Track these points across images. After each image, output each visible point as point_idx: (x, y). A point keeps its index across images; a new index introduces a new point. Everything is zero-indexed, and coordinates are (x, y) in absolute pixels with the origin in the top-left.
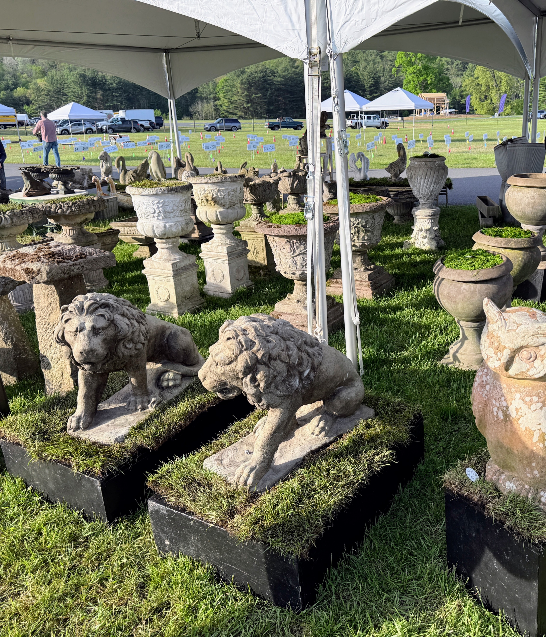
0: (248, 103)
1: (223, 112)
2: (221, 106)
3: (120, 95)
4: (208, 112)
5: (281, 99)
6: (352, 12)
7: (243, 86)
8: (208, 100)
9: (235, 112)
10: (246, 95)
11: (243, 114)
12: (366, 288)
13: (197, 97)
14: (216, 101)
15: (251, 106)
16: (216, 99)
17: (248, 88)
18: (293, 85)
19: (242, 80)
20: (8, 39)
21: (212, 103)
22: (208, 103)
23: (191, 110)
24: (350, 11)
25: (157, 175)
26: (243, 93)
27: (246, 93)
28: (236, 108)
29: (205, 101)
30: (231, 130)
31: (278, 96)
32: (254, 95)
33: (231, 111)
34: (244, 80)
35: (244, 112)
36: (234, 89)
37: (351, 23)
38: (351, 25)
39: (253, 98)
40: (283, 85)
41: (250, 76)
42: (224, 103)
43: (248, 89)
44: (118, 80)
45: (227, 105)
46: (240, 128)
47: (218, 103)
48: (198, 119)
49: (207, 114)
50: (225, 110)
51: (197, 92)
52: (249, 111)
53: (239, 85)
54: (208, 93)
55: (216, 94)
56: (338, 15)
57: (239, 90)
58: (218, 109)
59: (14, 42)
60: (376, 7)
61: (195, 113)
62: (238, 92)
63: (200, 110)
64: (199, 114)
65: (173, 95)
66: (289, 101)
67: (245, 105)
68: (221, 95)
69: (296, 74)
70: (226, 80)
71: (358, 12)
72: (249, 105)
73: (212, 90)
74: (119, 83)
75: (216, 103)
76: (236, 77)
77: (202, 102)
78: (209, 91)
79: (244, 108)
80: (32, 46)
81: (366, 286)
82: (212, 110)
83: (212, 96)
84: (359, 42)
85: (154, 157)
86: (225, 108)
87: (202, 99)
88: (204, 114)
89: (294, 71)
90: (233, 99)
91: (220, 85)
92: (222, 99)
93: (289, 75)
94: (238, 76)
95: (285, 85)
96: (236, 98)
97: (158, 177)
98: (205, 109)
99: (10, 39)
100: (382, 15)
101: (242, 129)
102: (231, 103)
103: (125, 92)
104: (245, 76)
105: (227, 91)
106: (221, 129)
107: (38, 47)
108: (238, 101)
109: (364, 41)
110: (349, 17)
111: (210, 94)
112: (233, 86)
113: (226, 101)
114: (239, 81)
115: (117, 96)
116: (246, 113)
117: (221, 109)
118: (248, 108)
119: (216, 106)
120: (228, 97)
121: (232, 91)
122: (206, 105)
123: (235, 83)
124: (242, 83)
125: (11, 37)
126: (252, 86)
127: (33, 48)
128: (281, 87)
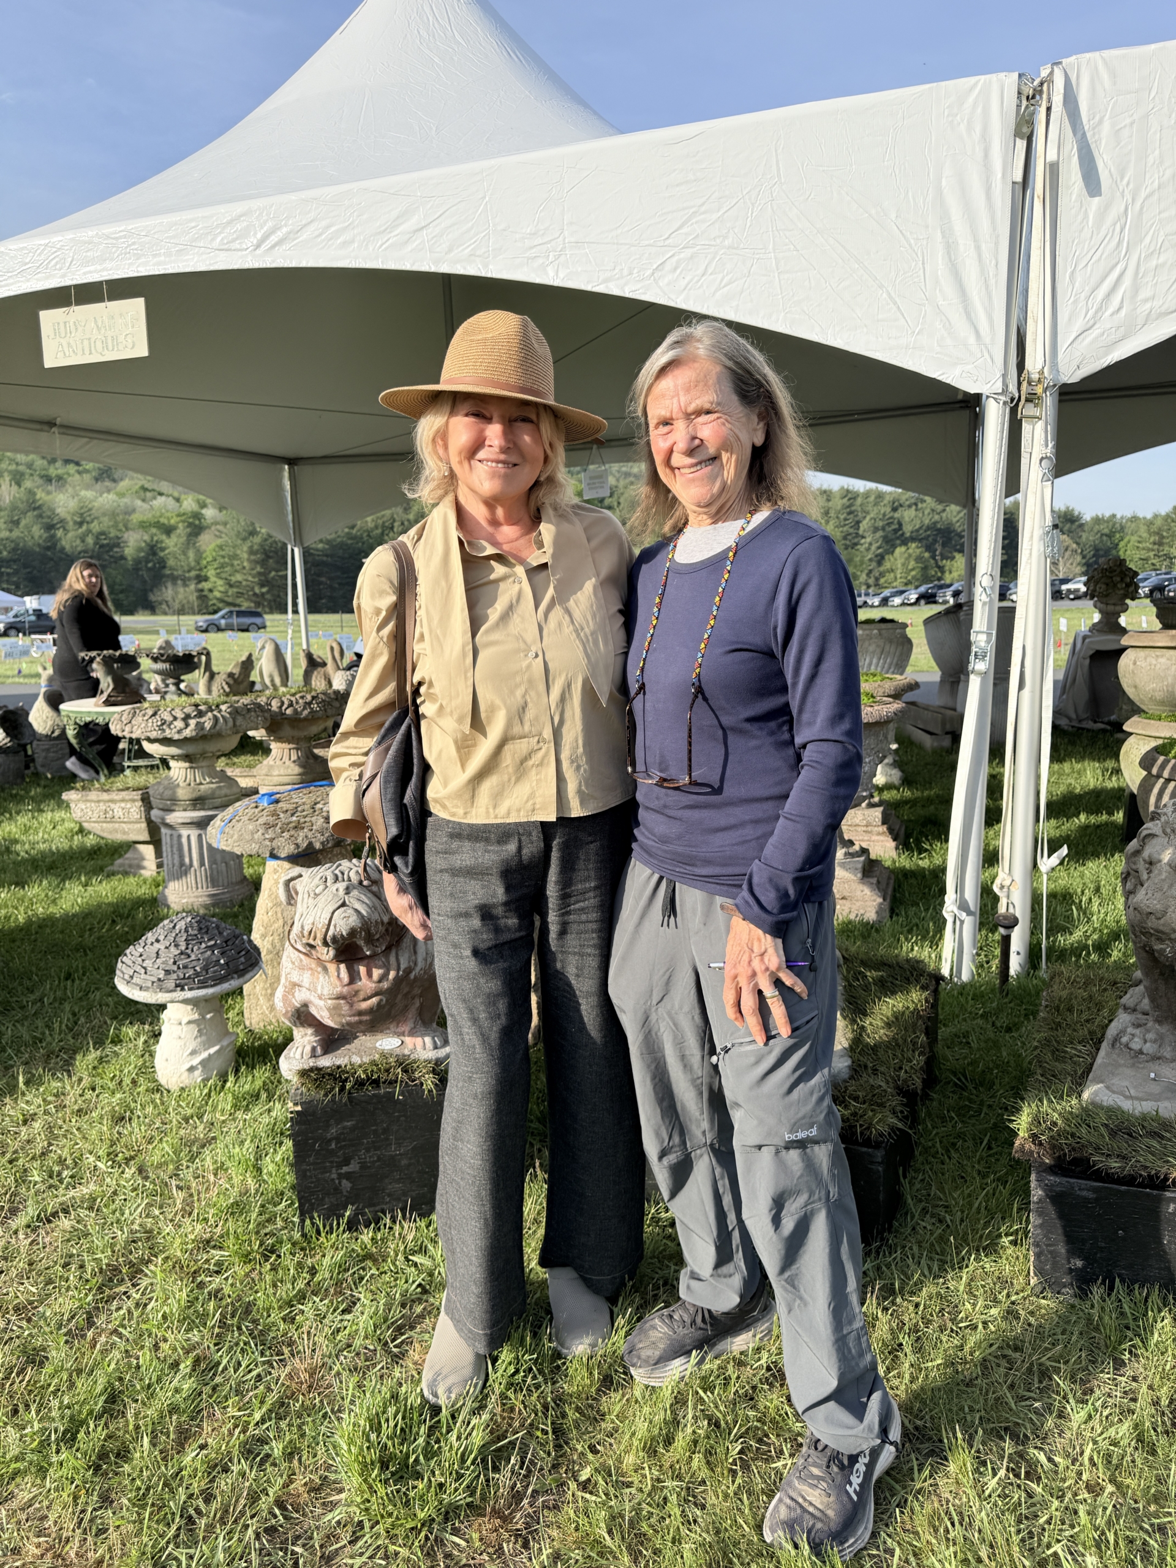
0: (262, 586)
1: (215, 601)
2: (211, 591)
3: (16, 572)
4: (185, 601)
5: (323, 579)
6: (1100, 314)
7: (253, 557)
8: (185, 581)
9: (238, 601)
10: (259, 574)
11: (252, 605)
12: (881, 838)
13: (164, 576)
14: (200, 582)
15: (268, 592)
16: (201, 579)
17: (263, 560)
18: (346, 555)
19: (251, 547)
20: (51, 424)
21: (192, 587)
22: (185, 585)
23: (152, 598)
24: (1096, 312)
25: (272, 681)
26: (253, 569)
27: (259, 569)
28: (240, 595)
29: (179, 582)
30: (247, 630)
31: (319, 575)
32: (273, 573)
33: (230, 600)
34: (256, 547)
35: (255, 602)
36: (236, 563)
37: (1095, 332)
38: (1093, 336)
39: (273, 578)
40: (327, 556)
41: (266, 540)
42: (216, 585)
43: (263, 563)
44: (13, 545)
45: (222, 589)
46: (264, 627)
47: (206, 585)
48: (165, 614)
49: (183, 606)
50: (218, 599)
51: (164, 567)
52: (265, 600)
53: (245, 556)
54: (186, 568)
55: (201, 569)
56: (1070, 319)
57: (245, 564)
58: (205, 596)
59: (62, 430)
60: (1148, 306)
61: (161, 604)
62: (244, 568)
63: (169, 599)
64: (168, 606)
65: (299, 539)
66: (340, 584)
67: (257, 590)
68: (211, 573)
69: (351, 538)
70: (221, 547)
71: (1112, 315)
72: (264, 590)
73: (193, 564)
74: (15, 550)
75: (200, 586)
76: (239, 542)
77: (174, 584)
78: (188, 565)
79: (255, 594)
80: (86, 440)
81: (879, 834)
82: (193, 598)
83: (193, 573)
84: (1105, 365)
85: (269, 649)
86: (217, 594)
87: (174, 579)
88: (177, 606)
89: (348, 533)
90: (233, 579)
91: (209, 555)
92: (213, 579)
93: (339, 540)
94: (244, 539)
95: (332, 556)
96: (239, 577)
97: (274, 685)
98: (180, 596)
99: (55, 425)
100: (1157, 319)
101: (268, 629)
102: (231, 586)
103: (25, 566)
104: (257, 540)
105: (222, 566)
106: (230, 628)
107: (95, 441)
108: (244, 583)
109: (1117, 363)
110: (1091, 323)
111: (189, 571)
112: (235, 557)
113: (220, 582)
114: (245, 549)
115: (8, 574)
116: (258, 604)
117: (211, 596)
118: (263, 594)
119: (202, 590)
120: (223, 575)
121: (232, 565)
122: (181, 590)
123: (238, 552)
124: (251, 552)
125: (58, 421)
126: (268, 557)
127: (88, 443)
128: (325, 558)
